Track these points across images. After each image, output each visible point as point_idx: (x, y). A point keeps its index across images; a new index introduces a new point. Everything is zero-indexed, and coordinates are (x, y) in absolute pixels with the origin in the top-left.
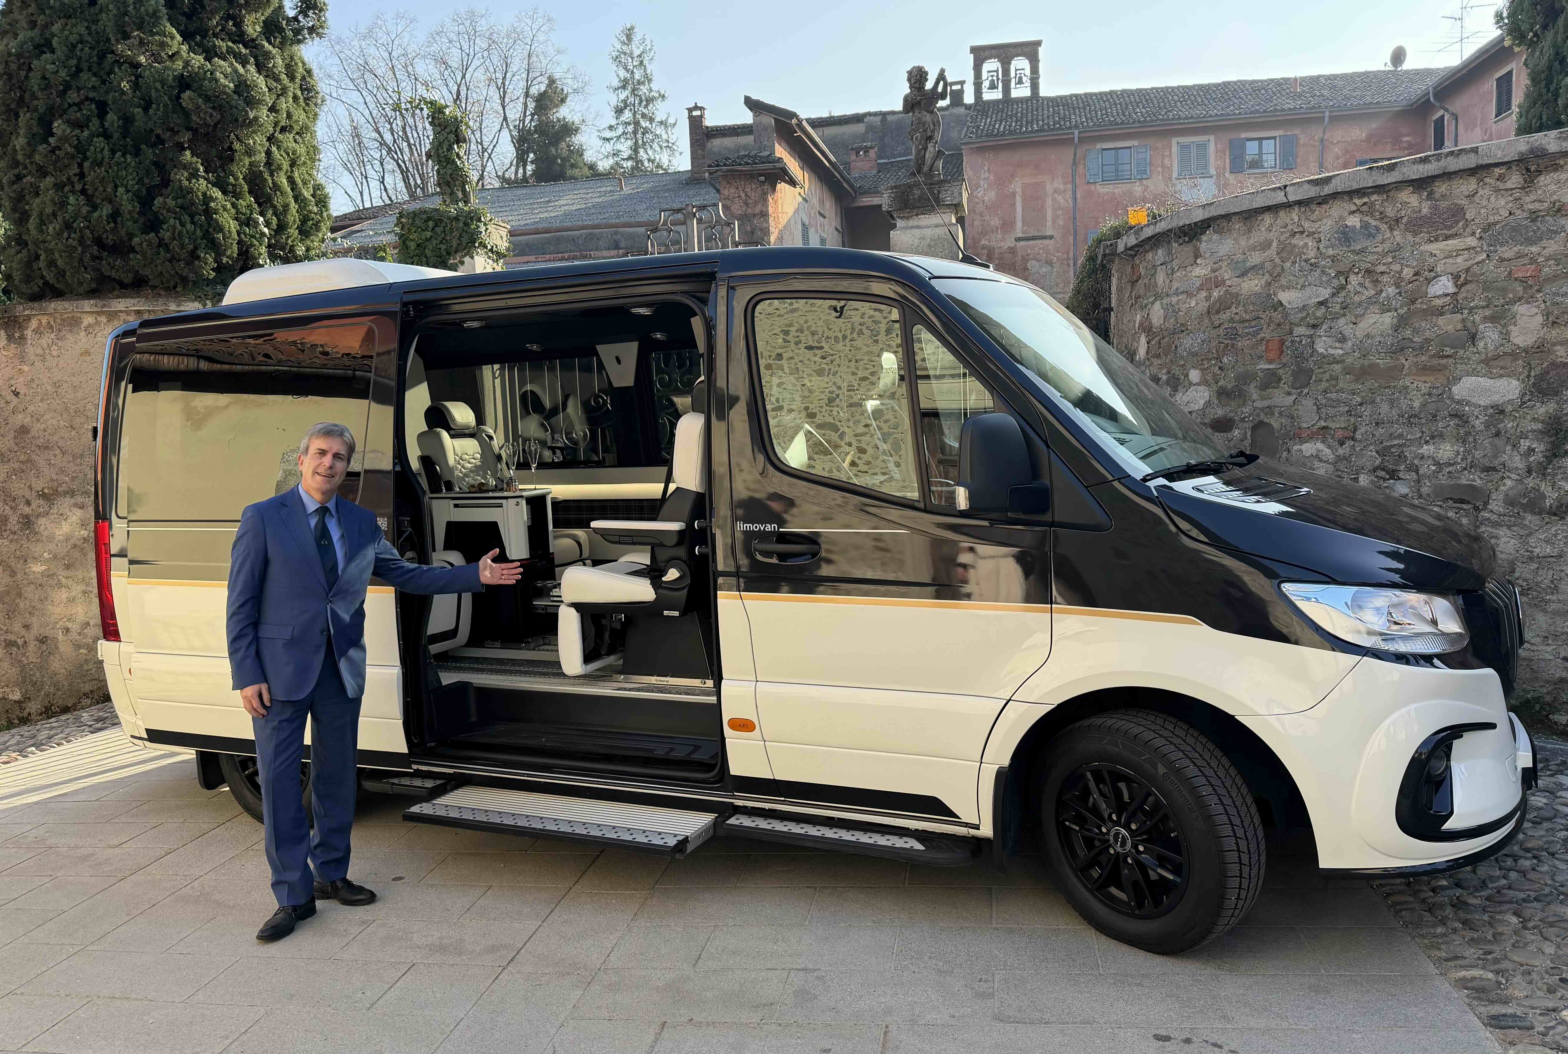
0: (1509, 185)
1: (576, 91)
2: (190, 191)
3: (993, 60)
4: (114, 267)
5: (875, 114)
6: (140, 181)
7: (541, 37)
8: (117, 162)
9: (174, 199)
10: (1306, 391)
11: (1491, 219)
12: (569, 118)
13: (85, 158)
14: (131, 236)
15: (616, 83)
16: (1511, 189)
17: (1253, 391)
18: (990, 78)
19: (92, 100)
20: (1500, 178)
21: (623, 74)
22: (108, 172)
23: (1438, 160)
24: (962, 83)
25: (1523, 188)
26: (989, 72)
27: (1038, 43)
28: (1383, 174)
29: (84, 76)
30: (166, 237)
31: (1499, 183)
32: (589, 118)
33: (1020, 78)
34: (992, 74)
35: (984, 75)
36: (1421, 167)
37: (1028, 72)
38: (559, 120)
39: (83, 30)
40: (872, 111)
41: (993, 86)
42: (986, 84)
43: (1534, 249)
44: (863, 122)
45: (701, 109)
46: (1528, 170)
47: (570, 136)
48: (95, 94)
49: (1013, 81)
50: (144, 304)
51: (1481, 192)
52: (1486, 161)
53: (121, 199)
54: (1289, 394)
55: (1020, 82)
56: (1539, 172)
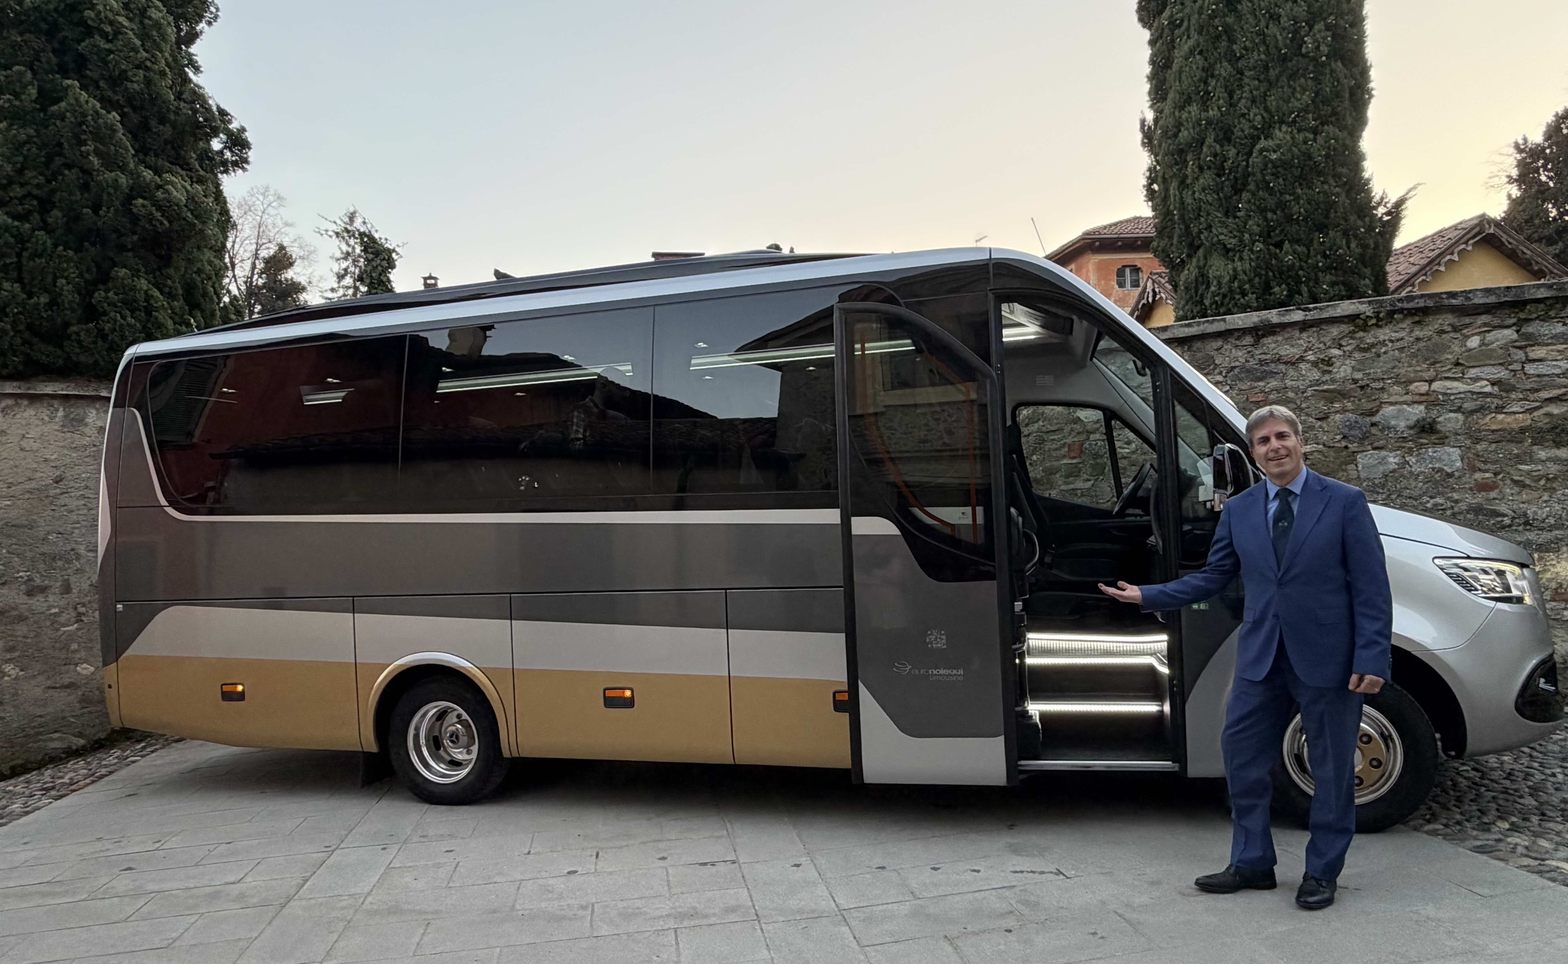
0: (1244, 343)
1: (302, 258)
2: (133, 289)
4: (44, 352)
6: (81, 275)
7: (271, 211)
8: (58, 255)
9: (116, 294)
10: (1101, 477)
11: (1233, 364)
12: (297, 279)
13: (24, 249)
14: (67, 325)
15: (339, 255)
16: (1246, 346)
17: (1058, 478)
19: (35, 197)
20: (1238, 339)
21: (345, 248)
22: (48, 263)
23: (1198, 325)
25: (1253, 345)
29: (29, 174)
30: (106, 328)
31: (1237, 342)
32: (314, 281)
38: (286, 280)
39: (32, 132)
43: (1262, 384)
45: (435, 279)
46: (1257, 334)
47: (296, 293)
48: (39, 192)
50: (74, 389)
51: (1226, 347)
52: (1231, 327)
53: (62, 289)
54: (1089, 480)
56: (1264, 336)
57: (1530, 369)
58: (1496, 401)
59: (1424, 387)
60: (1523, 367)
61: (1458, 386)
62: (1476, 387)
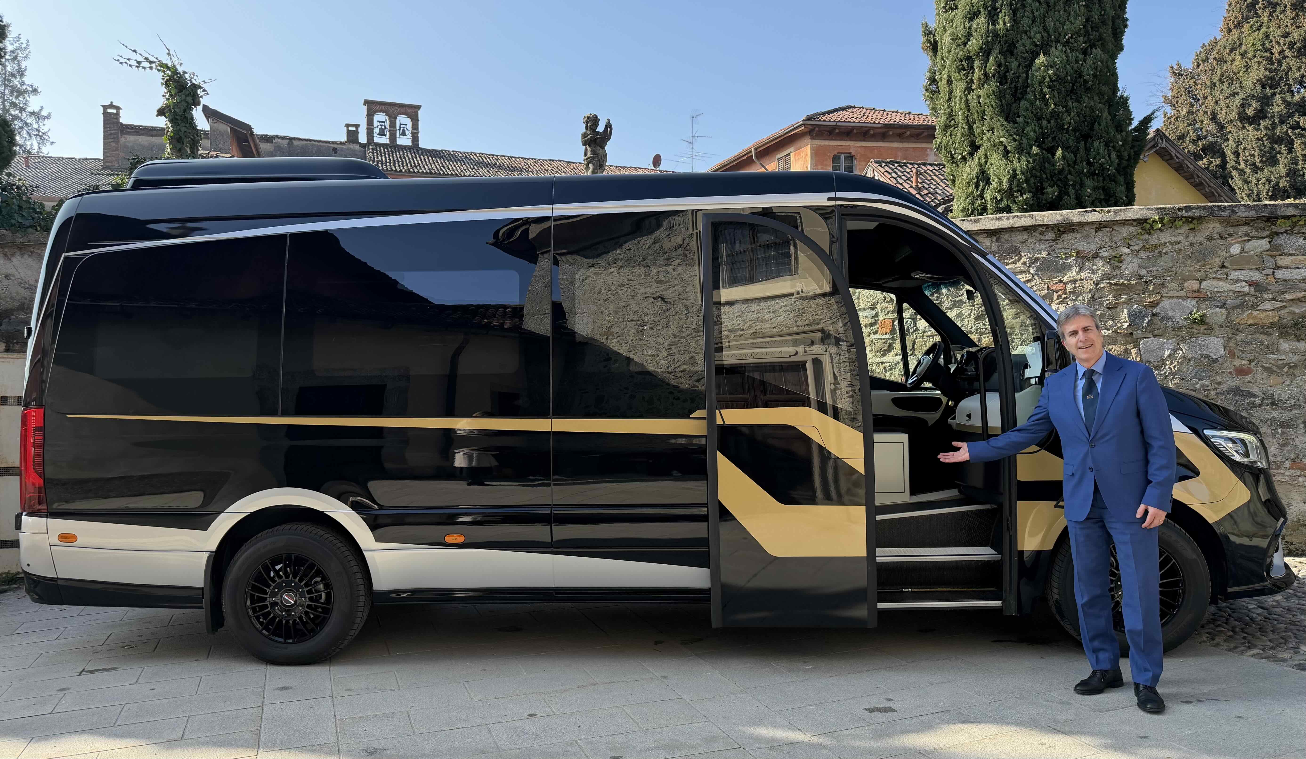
0: (1047, 238)
3: (382, 113)
5: (283, 138)
11: (1036, 256)
16: (1048, 240)
18: (380, 127)
20: (1042, 233)
23: (1008, 220)
24: (357, 126)
25: (1054, 240)
26: (379, 122)
27: (419, 107)
28: (972, 224)
31: (1041, 236)
33: (404, 131)
34: (381, 124)
35: (375, 124)
36: (997, 222)
37: (409, 126)
40: (280, 134)
41: (382, 133)
42: (376, 131)
43: (1061, 275)
44: (272, 142)
45: (118, 108)
46: (1059, 231)
49: (398, 132)
51: (1030, 240)
52: (1036, 223)
55: (403, 134)
56: (1064, 232)
57: (1279, 274)
58: (1252, 299)
59: (1195, 285)
60: (1274, 272)
61: (1224, 286)
62: (1238, 287)
